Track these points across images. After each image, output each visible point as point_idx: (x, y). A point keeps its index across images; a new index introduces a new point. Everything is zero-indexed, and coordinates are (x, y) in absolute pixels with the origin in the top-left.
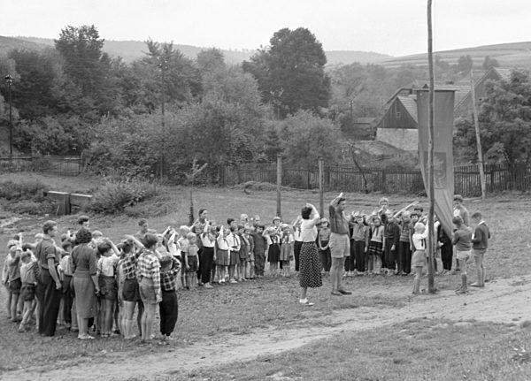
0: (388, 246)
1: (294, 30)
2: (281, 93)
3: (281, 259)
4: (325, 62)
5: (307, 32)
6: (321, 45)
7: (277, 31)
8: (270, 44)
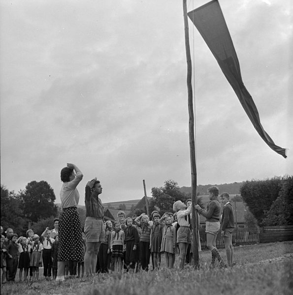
0: (129, 248)
1: (39, 181)
2: (30, 216)
3: (31, 265)
4: (55, 199)
5: (46, 183)
6: (53, 190)
7: (30, 182)
8: (25, 189)
